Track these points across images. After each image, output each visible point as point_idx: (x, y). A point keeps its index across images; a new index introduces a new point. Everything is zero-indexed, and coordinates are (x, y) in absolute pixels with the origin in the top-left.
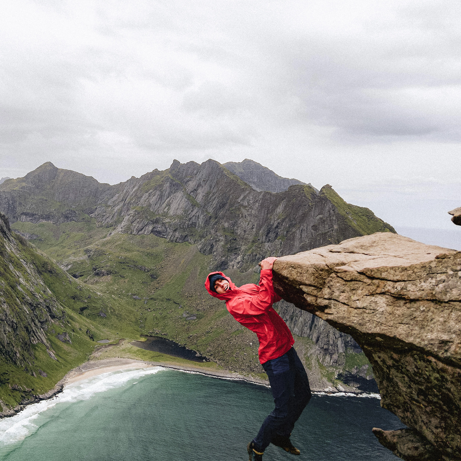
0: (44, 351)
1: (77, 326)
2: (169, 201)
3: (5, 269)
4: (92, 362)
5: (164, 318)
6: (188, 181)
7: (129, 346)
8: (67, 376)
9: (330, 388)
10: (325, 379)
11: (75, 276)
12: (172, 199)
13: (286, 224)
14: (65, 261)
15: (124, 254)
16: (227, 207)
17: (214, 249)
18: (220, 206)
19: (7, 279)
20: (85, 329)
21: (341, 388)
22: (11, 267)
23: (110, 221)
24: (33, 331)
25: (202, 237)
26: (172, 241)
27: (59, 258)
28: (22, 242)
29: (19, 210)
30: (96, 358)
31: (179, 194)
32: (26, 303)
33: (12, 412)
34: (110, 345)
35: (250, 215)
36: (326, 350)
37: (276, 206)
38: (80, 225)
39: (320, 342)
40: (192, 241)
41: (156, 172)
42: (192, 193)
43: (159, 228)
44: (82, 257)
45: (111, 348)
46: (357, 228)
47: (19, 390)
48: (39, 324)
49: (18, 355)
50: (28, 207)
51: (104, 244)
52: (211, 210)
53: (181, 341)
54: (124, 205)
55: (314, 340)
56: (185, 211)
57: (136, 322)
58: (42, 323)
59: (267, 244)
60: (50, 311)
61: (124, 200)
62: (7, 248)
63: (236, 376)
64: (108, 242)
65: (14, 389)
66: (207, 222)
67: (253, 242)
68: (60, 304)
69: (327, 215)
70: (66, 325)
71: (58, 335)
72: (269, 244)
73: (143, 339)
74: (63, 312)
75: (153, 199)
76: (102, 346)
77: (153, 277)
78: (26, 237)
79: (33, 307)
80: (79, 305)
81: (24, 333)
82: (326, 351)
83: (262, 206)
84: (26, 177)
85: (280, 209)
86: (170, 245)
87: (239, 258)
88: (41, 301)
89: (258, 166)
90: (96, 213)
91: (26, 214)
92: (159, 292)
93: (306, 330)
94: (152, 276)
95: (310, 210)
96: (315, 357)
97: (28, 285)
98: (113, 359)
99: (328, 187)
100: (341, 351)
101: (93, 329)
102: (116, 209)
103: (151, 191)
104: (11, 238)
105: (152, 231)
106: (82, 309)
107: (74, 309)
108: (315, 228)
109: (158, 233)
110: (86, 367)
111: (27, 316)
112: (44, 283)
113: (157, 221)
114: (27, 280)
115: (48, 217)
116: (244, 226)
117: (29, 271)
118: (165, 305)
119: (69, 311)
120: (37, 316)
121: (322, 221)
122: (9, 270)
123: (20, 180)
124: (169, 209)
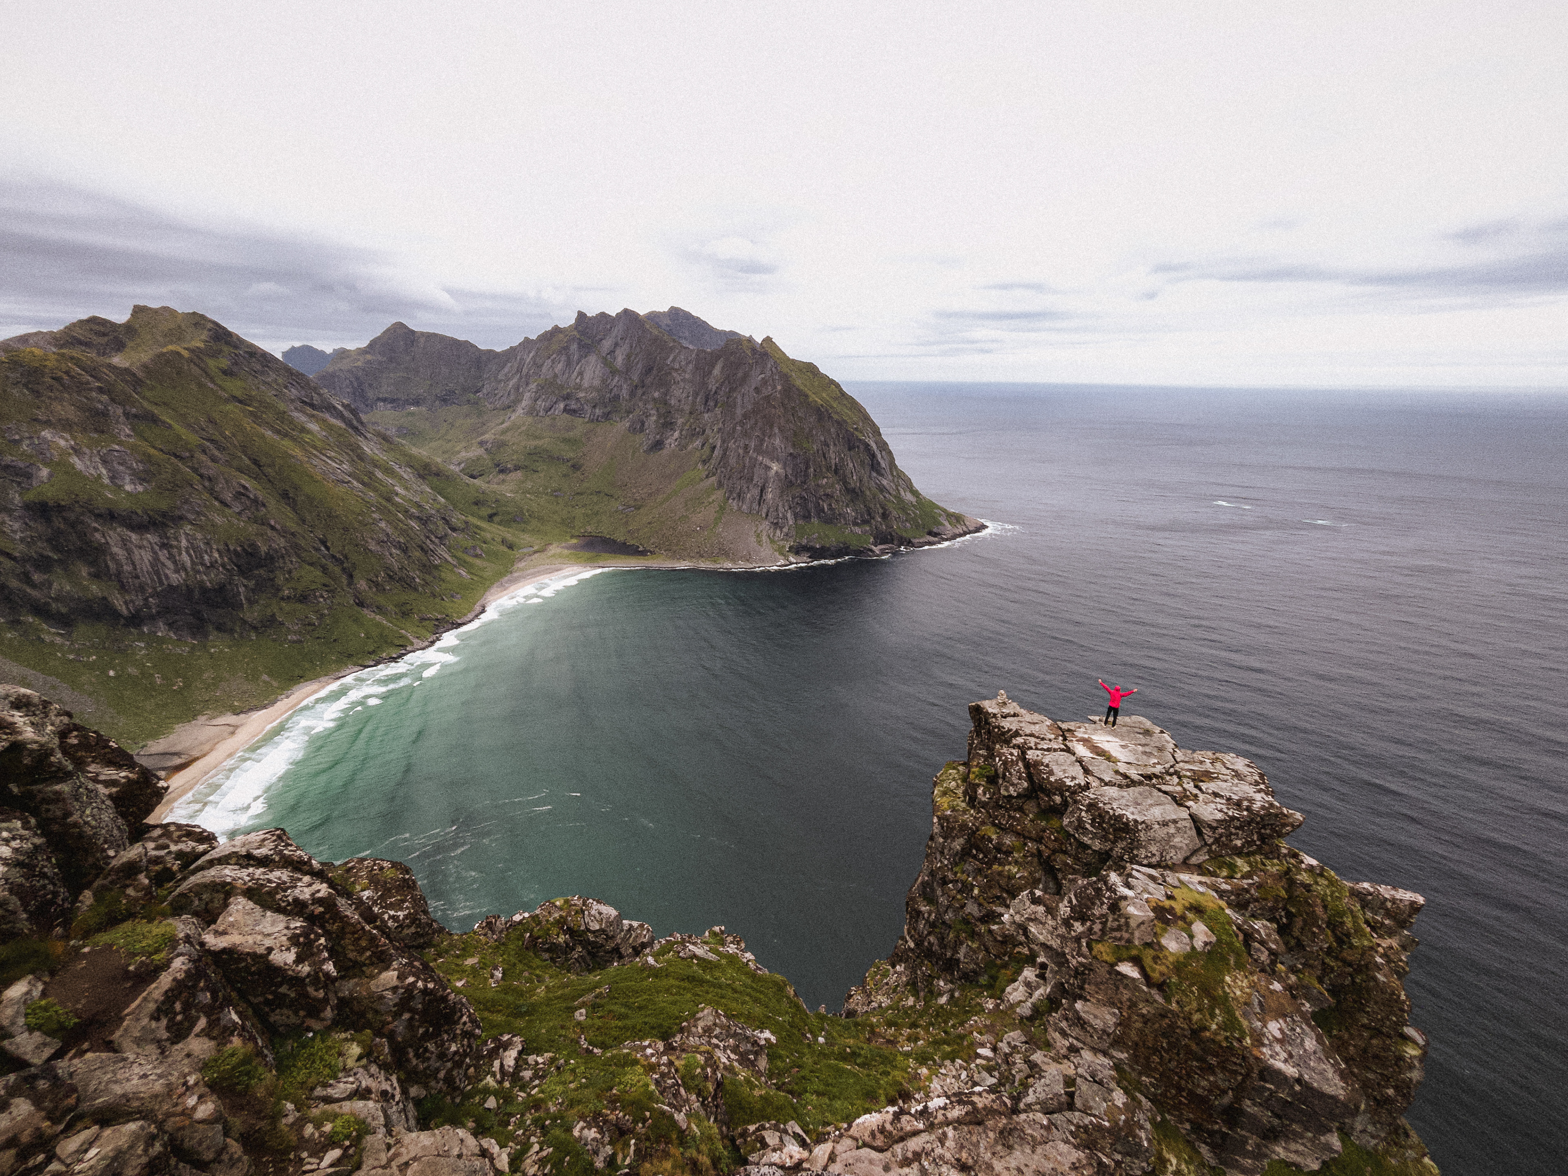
0: (452, 571)
1: (488, 536)
2: (581, 368)
3: (370, 478)
4: (516, 575)
5: (597, 514)
6: (601, 340)
7: (559, 550)
8: (488, 593)
9: (782, 562)
10: (777, 554)
11: (473, 477)
12: (584, 366)
13: (725, 389)
14: (455, 460)
15: (534, 443)
16: (655, 372)
17: (646, 426)
18: (645, 371)
19: (375, 490)
20: (499, 539)
21: (793, 560)
23: (506, 401)
24: (430, 549)
25: (629, 412)
26: (592, 421)
27: (446, 456)
28: (385, 438)
29: (371, 394)
30: (519, 569)
31: (593, 358)
32: (412, 517)
33: (427, 643)
34: (535, 552)
35: (684, 380)
36: (777, 524)
37: (713, 366)
38: (466, 408)
39: (769, 518)
40: (618, 419)
41: (556, 330)
42: (609, 356)
43: (573, 405)
44: (476, 452)
45: (536, 555)
46: (802, 388)
47: (429, 619)
48: (437, 541)
49: (417, 580)
50: (383, 389)
51: (504, 432)
52: (635, 378)
53: (620, 537)
54: (521, 378)
55: (764, 515)
56: (604, 381)
57: (563, 522)
58: (440, 538)
59: (706, 415)
60: (448, 523)
61: (519, 370)
62: (366, 448)
63: (685, 565)
64: (508, 430)
65: (423, 619)
66: (632, 394)
67: (691, 413)
68: (460, 513)
69: (769, 373)
70: (473, 537)
71: (465, 550)
72: (709, 414)
73: (574, 541)
74: (466, 523)
75: (560, 367)
76: (525, 555)
77: (576, 467)
78: (392, 432)
79: (424, 521)
80: (485, 511)
81: (417, 554)
83: (697, 368)
84: (371, 346)
85: (717, 371)
86: (592, 426)
87: (676, 434)
88: (433, 512)
89: (688, 316)
90: (485, 391)
91: (384, 400)
92: (585, 484)
93: (755, 506)
94: (573, 466)
95: (751, 369)
96: (764, 533)
97: (409, 495)
98: (542, 568)
99: (768, 340)
100: (791, 523)
101: (509, 537)
102: (511, 383)
103: (554, 356)
104: (369, 435)
105: (566, 410)
106: (491, 516)
107: (481, 518)
108: (757, 391)
109: (572, 412)
110: (510, 582)
111: (418, 533)
112: (432, 488)
113: (567, 397)
114: (406, 489)
115: (417, 402)
116: (677, 394)
117: (405, 476)
118: (595, 499)
119: (475, 521)
120: (430, 531)
121: (765, 382)
122: (376, 477)
123: (362, 352)
124: (581, 380)
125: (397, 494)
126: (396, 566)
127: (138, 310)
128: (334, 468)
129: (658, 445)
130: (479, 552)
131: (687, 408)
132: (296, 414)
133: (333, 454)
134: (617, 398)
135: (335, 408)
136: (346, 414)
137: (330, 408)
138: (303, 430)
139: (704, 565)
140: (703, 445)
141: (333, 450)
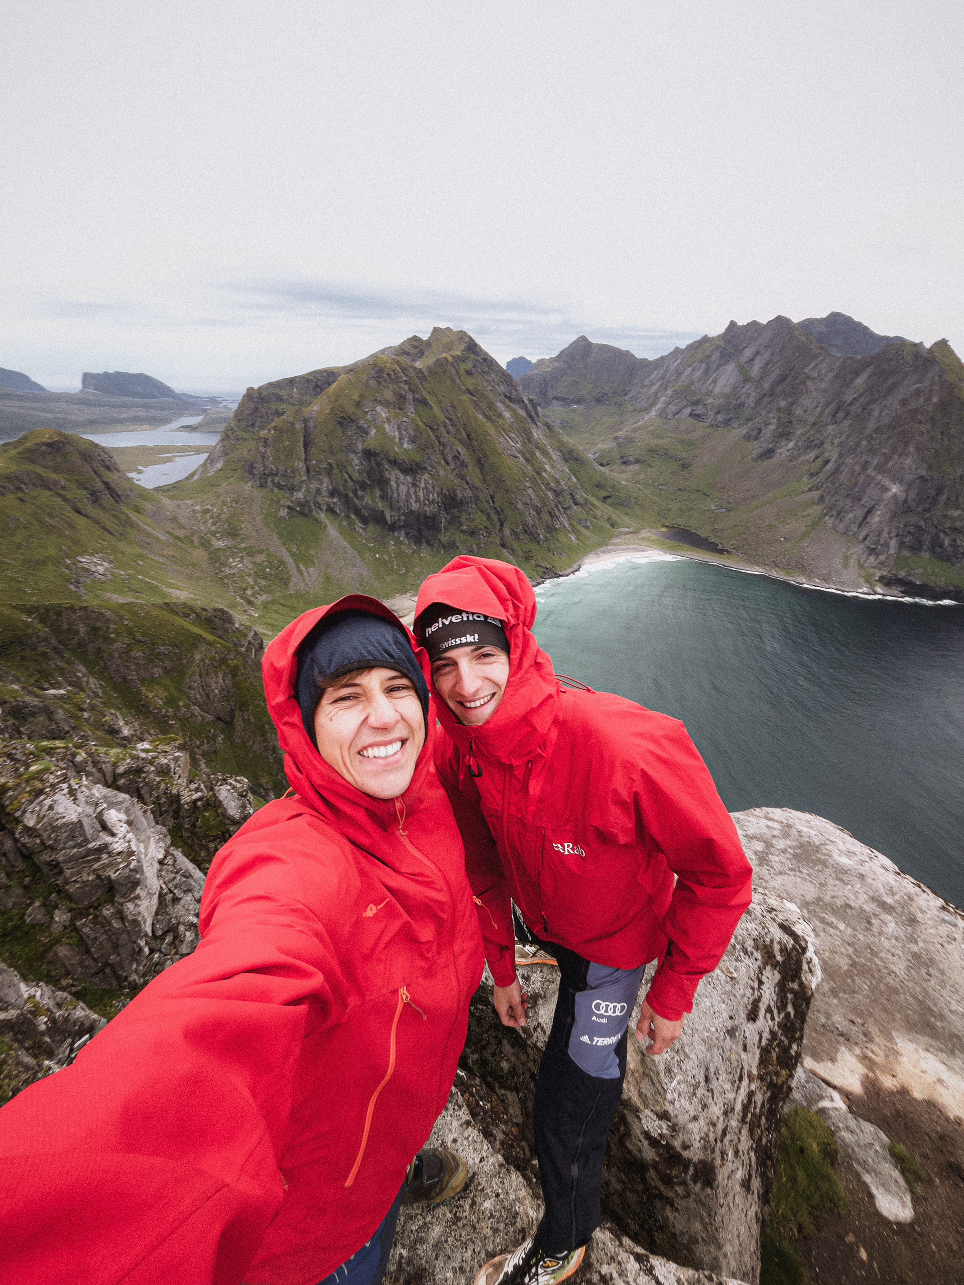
0: (566, 535)
1: (598, 513)
2: (716, 376)
3: (532, 456)
4: (610, 547)
5: (691, 509)
6: (745, 348)
7: (649, 535)
8: (585, 557)
9: (866, 590)
10: (862, 580)
11: (602, 465)
12: (720, 374)
13: (864, 400)
14: (593, 450)
15: (654, 442)
16: (788, 381)
17: (762, 435)
18: (779, 379)
19: (533, 466)
20: (606, 517)
21: (879, 590)
22: (538, 454)
23: (644, 404)
24: (556, 515)
25: (749, 420)
26: (712, 426)
27: (588, 446)
28: (549, 427)
29: (550, 394)
30: (614, 544)
31: (730, 367)
32: (550, 489)
34: (630, 533)
35: (818, 390)
36: (874, 549)
37: (857, 374)
38: (612, 409)
39: (867, 542)
40: (736, 426)
41: (705, 339)
42: (747, 365)
43: (699, 410)
44: (611, 445)
45: (629, 536)
47: (542, 567)
48: (562, 510)
49: (541, 537)
50: (559, 390)
51: (635, 431)
52: (767, 386)
53: (703, 533)
54: (662, 384)
55: (861, 538)
56: (735, 388)
57: (659, 514)
58: (565, 509)
59: (831, 427)
60: (573, 498)
61: (663, 378)
62: (535, 434)
63: (756, 571)
64: (640, 428)
65: (537, 566)
66: (759, 401)
67: (814, 424)
68: (584, 492)
69: (927, 383)
70: (588, 513)
71: (579, 521)
72: (834, 426)
73: (664, 529)
74: (586, 500)
75: (698, 374)
76: (621, 533)
77: (684, 466)
78: (555, 424)
79: (557, 493)
80: (604, 493)
81: (547, 517)
82: (872, 551)
83: (837, 377)
84: (559, 356)
85: (860, 381)
86: (710, 430)
87: (791, 444)
88: (566, 488)
89: (848, 321)
90: (630, 394)
91: (556, 398)
92: (688, 483)
93: (854, 528)
94: (683, 465)
95: (905, 378)
96: (855, 556)
97: (553, 472)
98: (631, 546)
99: (943, 344)
100: (892, 551)
101: (615, 517)
102: (653, 389)
103: (696, 364)
104: (539, 424)
105: (691, 415)
106: (606, 498)
107: (598, 498)
108: (904, 402)
109: (697, 416)
110: (604, 552)
111: (551, 502)
112: (570, 470)
113: (697, 403)
114: (553, 467)
115: (579, 402)
116: (805, 404)
117: (555, 458)
118: (693, 496)
119: (593, 500)
120: (560, 502)
122: (536, 456)
123: (552, 360)
124: (714, 387)
125: (545, 470)
126: (531, 522)
127: (436, 330)
128: (511, 445)
129: (768, 453)
130: (589, 524)
131: (811, 420)
132: (499, 404)
133: (513, 435)
134: (742, 405)
135: (523, 401)
136: (529, 406)
137: (520, 401)
138: (500, 416)
139: (778, 574)
140: (817, 458)
141: (514, 433)
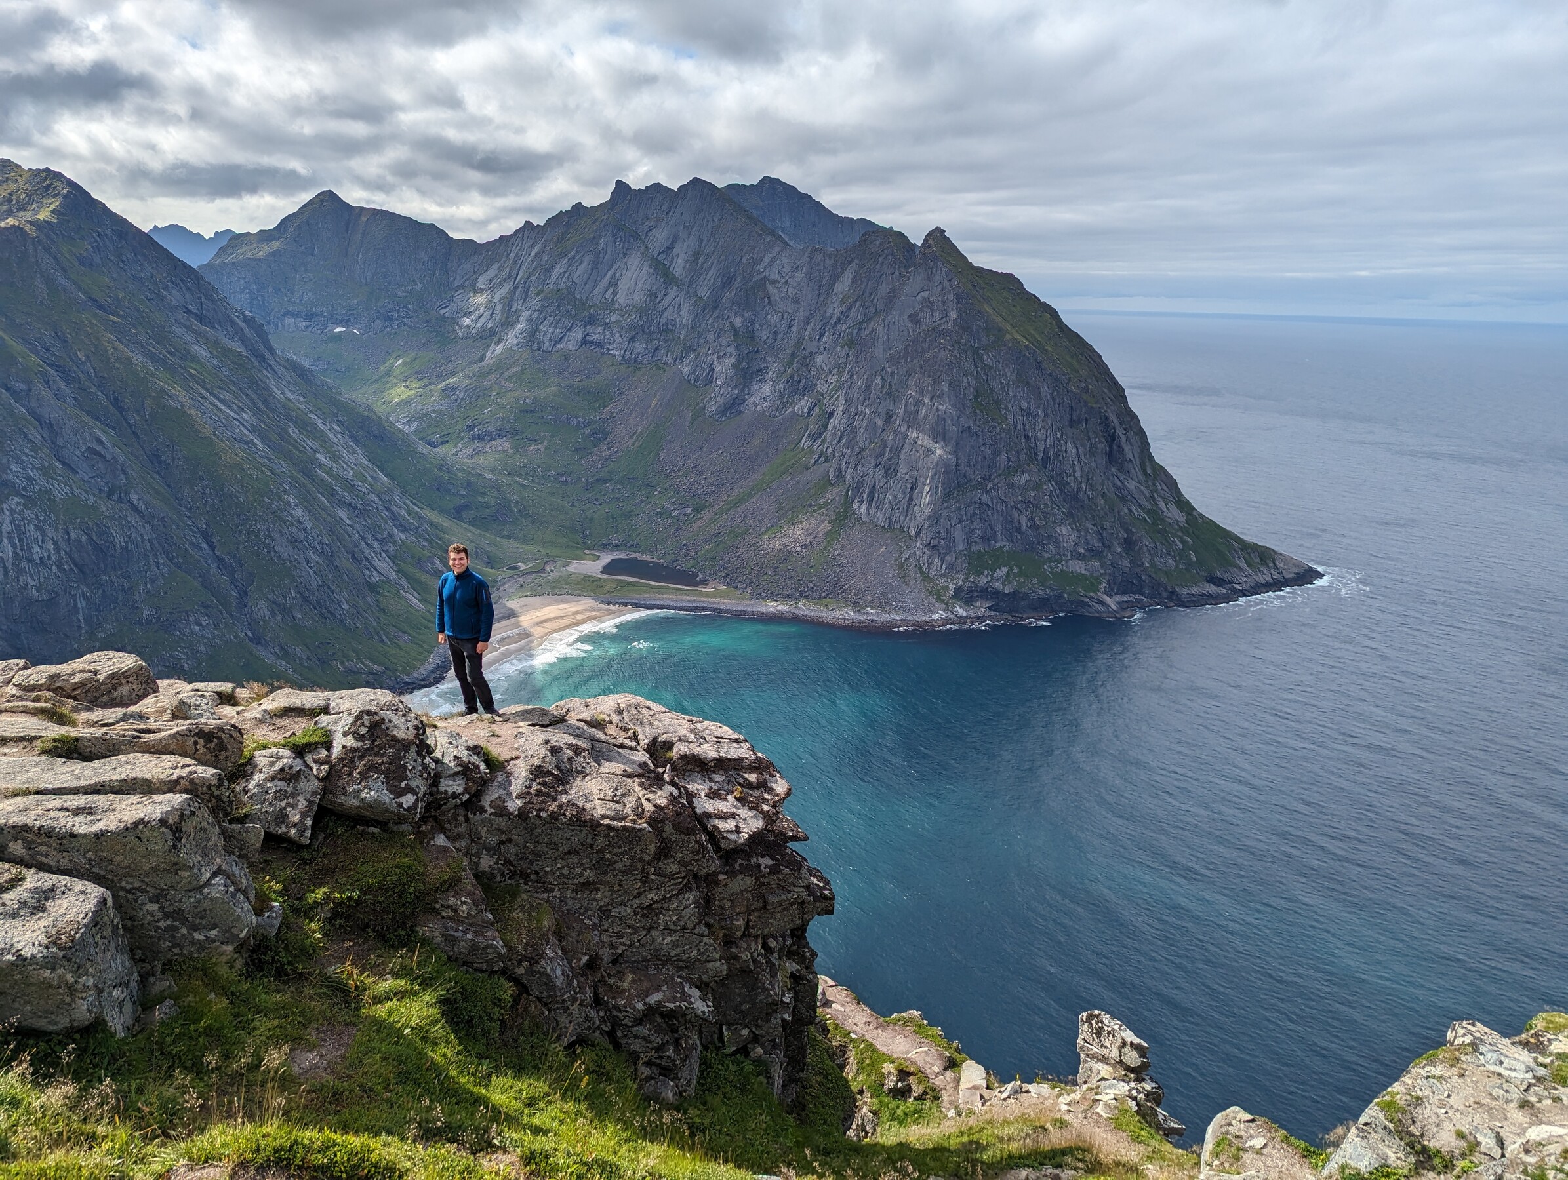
0: (396, 595)
2: (615, 274)
5: (628, 515)
6: (652, 228)
9: (942, 615)
12: (620, 271)
13: (856, 315)
16: (737, 284)
17: (717, 374)
18: (722, 282)
19: (289, 457)
21: (961, 613)
22: (293, 431)
24: (366, 558)
25: (690, 349)
26: (630, 362)
29: (276, 304)
31: (636, 259)
32: (341, 503)
34: (528, 573)
35: (785, 298)
36: (935, 548)
37: (837, 277)
38: (422, 333)
39: (923, 536)
40: (670, 360)
41: (579, 210)
42: (662, 257)
43: (598, 334)
44: (439, 404)
45: (529, 577)
46: (993, 316)
48: (376, 544)
50: (296, 298)
51: (483, 374)
52: (704, 292)
53: (664, 555)
54: (516, 287)
55: (913, 532)
56: (652, 295)
57: (574, 527)
58: (381, 541)
61: (513, 275)
62: (275, 390)
64: (491, 370)
66: (698, 318)
67: (793, 353)
68: (411, 502)
69: (936, 290)
71: (419, 563)
75: (581, 271)
76: (510, 576)
77: (597, 437)
79: (358, 511)
81: (347, 564)
82: (934, 550)
83: (808, 278)
84: (279, 228)
85: (844, 284)
86: (625, 370)
87: (767, 388)
88: (372, 497)
89: (791, 192)
90: (454, 307)
92: (612, 466)
94: (594, 435)
95: (904, 283)
96: (913, 563)
97: (338, 468)
99: (938, 233)
100: (960, 546)
101: (489, 545)
102: (498, 295)
103: (573, 253)
104: (279, 369)
105: (584, 342)
106: (459, 510)
107: (442, 511)
108: (914, 318)
109: (597, 346)
111: (349, 530)
112: (371, 460)
113: (590, 321)
114: (335, 457)
115: (346, 320)
116: (773, 322)
117: (333, 438)
118: (626, 490)
119: (433, 516)
120: (367, 529)
121: (928, 305)
122: (290, 436)
123: (266, 236)
124: (615, 293)
125: (320, 466)
126: (315, 581)
128: (228, 417)
129: (735, 405)
131: (787, 347)
134: (671, 324)
136: (249, 333)
138: (187, 356)
139: (806, 609)
140: (811, 409)
